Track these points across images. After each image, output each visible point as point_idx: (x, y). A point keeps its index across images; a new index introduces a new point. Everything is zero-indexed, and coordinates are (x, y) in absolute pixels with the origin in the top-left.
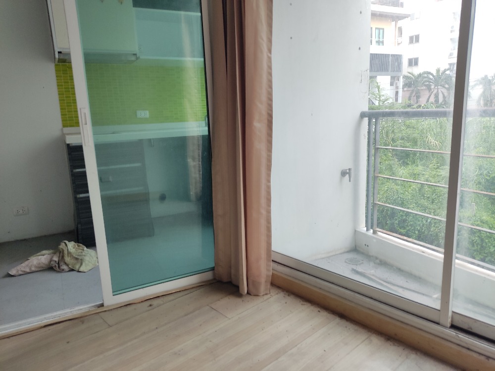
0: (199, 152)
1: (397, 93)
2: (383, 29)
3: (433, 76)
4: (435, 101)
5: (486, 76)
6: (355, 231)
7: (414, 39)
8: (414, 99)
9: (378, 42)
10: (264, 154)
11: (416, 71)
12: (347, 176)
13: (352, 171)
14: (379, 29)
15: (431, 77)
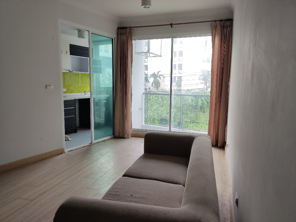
13: (142, 109)
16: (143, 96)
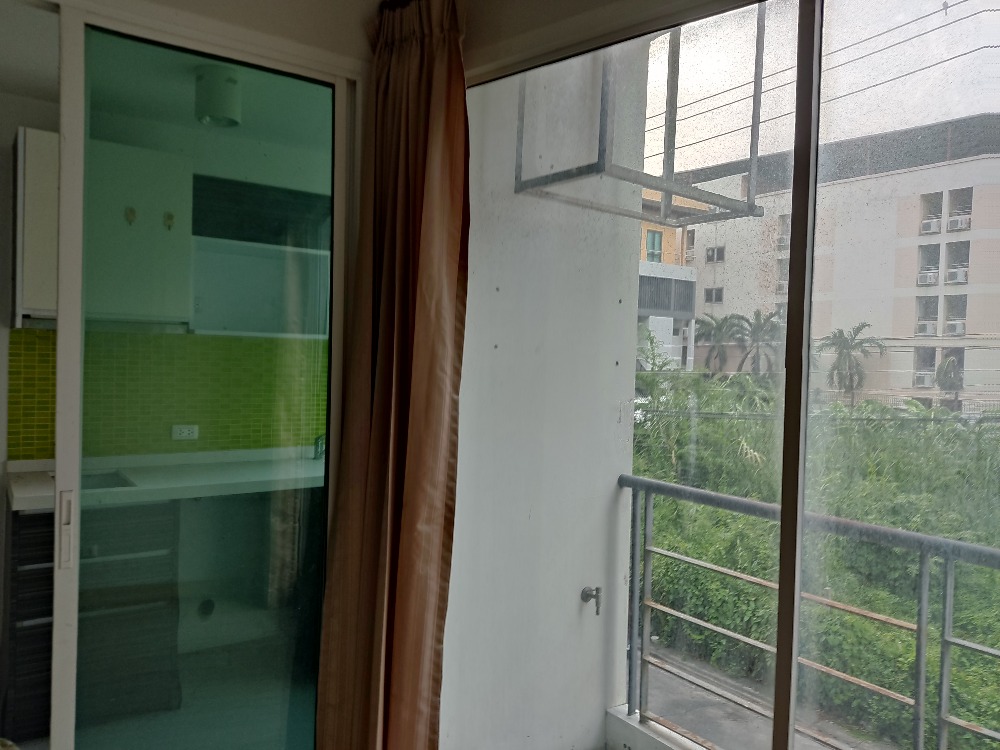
0: (295, 503)
1: (685, 349)
2: (661, 234)
3: (750, 324)
4: (754, 369)
5: (841, 332)
6: (607, 713)
7: (717, 255)
8: (715, 363)
9: (652, 256)
10: (434, 585)
11: (720, 312)
12: (593, 601)
13: (602, 595)
14: (654, 232)
15: (746, 325)
16: (615, 500)
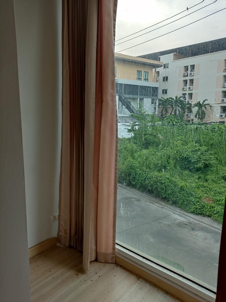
1: (155, 108)
2: (148, 72)
3: (174, 100)
4: (175, 114)
5: (199, 102)
7: (166, 79)
8: (164, 112)
9: (145, 80)
11: (166, 97)
